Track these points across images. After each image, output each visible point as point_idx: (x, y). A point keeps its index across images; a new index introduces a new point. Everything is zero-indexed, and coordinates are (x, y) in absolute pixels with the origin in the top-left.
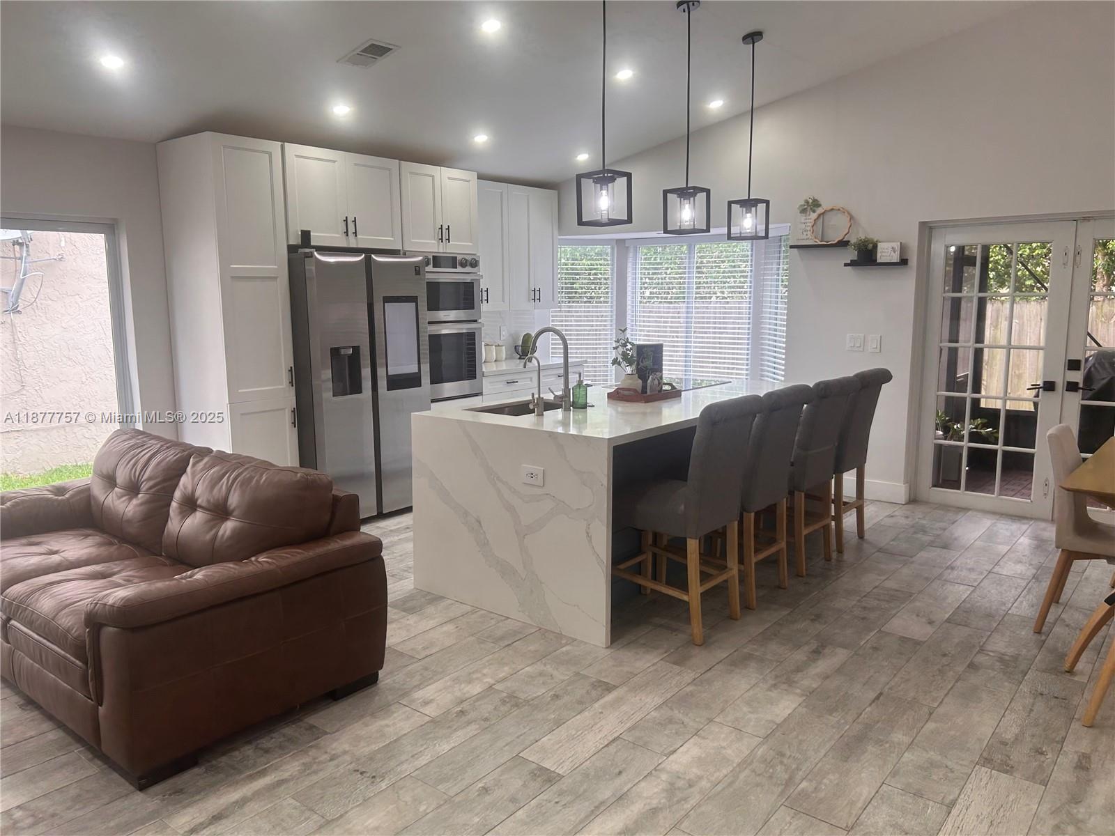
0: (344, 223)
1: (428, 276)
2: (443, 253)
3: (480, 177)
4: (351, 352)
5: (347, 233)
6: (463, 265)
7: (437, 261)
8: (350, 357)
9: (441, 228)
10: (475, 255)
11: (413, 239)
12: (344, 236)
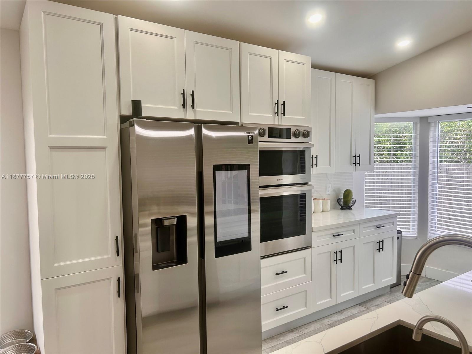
1: (263, 145)
2: (279, 125)
4: (176, 223)
5: (184, 106)
6: (296, 135)
7: (272, 132)
8: (175, 227)
9: (277, 104)
10: (307, 126)
11: (250, 113)
12: (182, 107)
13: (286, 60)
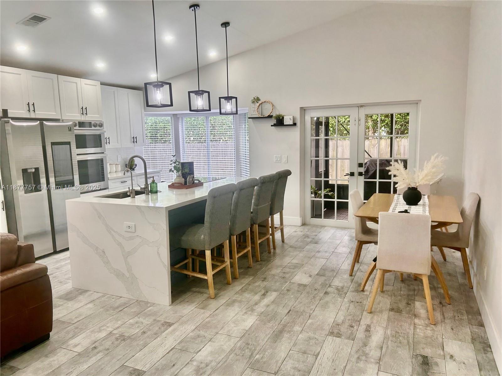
0: (27, 106)
1: (76, 131)
2: (84, 120)
3: (102, 84)
4: (34, 171)
5: (29, 110)
6: (95, 126)
7: (81, 124)
8: (34, 173)
9: (82, 108)
10: (101, 121)
11: (67, 113)
12: (28, 112)
13: (85, 84)
